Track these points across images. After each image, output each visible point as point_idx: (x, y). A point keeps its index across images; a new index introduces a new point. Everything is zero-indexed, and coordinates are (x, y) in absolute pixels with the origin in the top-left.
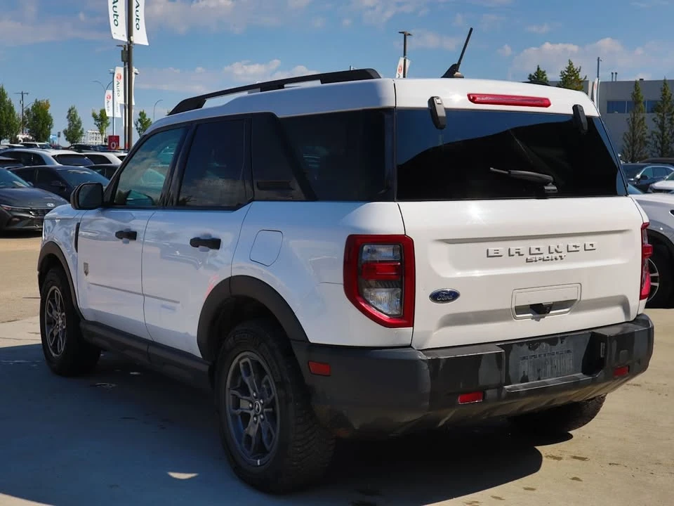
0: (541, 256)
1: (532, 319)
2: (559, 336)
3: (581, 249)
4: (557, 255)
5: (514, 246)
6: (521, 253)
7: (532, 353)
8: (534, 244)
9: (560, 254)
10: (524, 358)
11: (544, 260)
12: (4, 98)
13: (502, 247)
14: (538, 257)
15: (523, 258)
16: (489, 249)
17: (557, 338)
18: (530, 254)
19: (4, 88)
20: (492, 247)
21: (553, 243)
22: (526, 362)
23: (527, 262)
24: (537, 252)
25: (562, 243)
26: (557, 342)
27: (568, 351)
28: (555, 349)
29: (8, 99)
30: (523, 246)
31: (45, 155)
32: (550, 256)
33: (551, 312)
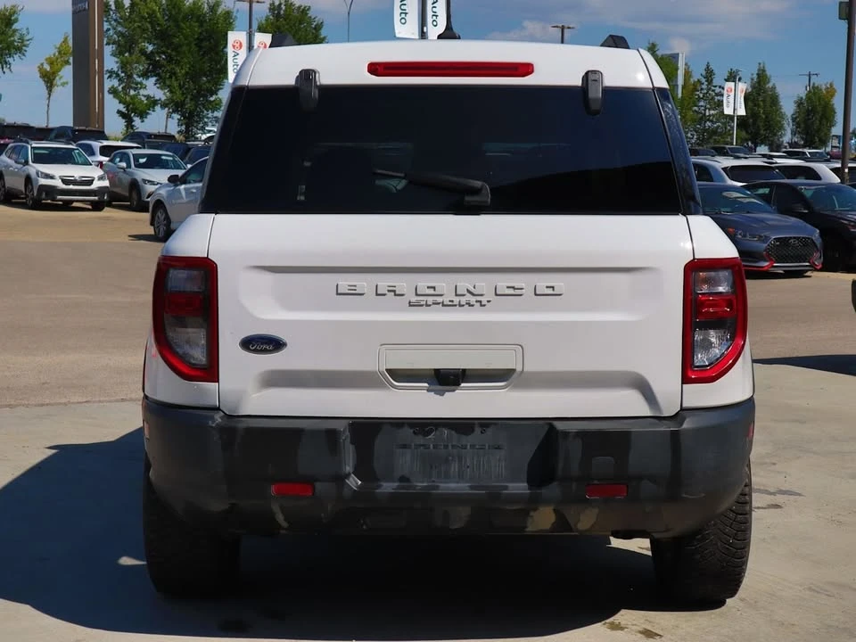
0: (439, 299)
1: (428, 390)
2: (476, 421)
3: (528, 292)
4: (473, 299)
5: (384, 281)
6: (397, 293)
7: (420, 440)
8: (423, 282)
9: (479, 298)
10: (405, 446)
11: (443, 305)
12: (765, 84)
13: (363, 282)
14: (430, 300)
15: (405, 300)
16: (340, 283)
17: (474, 424)
18: (417, 295)
19: (766, 69)
20: (345, 281)
21: (464, 282)
22: (408, 453)
23: (410, 306)
24: (431, 291)
25: (483, 283)
26: (473, 431)
27: (498, 448)
28: (468, 440)
29: (770, 85)
30: (403, 283)
31: (713, 168)
32: (456, 300)
33: (463, 385)
